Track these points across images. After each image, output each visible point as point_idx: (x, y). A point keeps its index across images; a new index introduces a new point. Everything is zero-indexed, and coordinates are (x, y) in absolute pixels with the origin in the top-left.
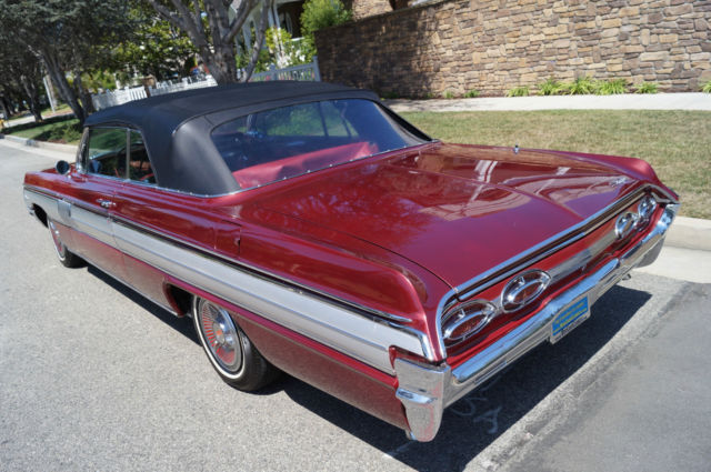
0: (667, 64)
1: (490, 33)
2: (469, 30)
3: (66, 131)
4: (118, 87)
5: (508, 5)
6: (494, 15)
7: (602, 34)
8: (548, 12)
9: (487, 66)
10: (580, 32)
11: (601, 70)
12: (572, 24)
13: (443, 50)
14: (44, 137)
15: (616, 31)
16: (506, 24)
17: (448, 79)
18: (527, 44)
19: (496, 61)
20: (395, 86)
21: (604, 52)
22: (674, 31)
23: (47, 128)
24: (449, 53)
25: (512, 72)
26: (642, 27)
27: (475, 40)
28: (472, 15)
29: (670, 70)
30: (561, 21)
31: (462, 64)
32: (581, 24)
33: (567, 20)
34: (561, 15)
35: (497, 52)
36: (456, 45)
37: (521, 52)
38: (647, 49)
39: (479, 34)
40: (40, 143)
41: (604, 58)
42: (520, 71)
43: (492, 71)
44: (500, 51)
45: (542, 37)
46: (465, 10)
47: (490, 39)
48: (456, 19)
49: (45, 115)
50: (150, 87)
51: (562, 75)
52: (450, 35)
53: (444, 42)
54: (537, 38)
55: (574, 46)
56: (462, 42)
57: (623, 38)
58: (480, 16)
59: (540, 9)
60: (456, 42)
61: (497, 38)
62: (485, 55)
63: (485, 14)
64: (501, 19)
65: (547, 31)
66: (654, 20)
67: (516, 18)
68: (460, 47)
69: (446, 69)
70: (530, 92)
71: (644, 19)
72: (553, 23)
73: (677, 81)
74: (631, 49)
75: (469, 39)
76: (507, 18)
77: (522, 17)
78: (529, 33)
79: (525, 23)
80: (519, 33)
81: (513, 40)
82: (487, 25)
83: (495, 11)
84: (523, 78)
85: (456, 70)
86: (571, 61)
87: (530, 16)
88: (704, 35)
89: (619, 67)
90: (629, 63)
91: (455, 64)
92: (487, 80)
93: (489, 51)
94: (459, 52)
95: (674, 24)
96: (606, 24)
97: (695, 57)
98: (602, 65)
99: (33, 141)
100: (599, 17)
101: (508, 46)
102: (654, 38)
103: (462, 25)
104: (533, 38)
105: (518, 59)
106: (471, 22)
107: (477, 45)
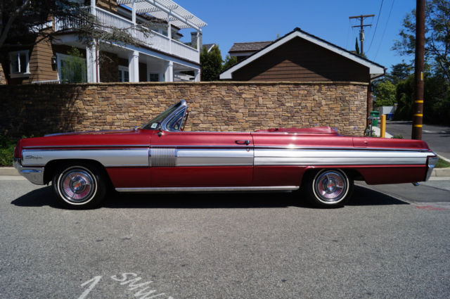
1: (120, 106)
2: (106, 103)
5: (132, 93)
6: (123, 97)
8: (155, 100)
9: (116, 124)
13: (85, 112)
16: (130, 103)
17: (87, 129)
18: (142, 114)
19: (122, 121)
22: (214, 116)
24: (90, 114)
26: (200, 112)
27: (109, 109)
28: (108, 95)
30: (161, 105)
31: (98, 121)
33: (165, 105)
34: (162, 102)
35: (123, 117)
36: (96, 110)
37: (138, 118)
38: (202, 123)
39: (112, 106)
43: (119, 126)
44: (125, 116)
45: (151, 112)
46: (104, 91)
47: (119, 109)
48: (97, 96)
52: (92, 104)
53: (87, 107)
54: (148, 112)
56: (100, 109)
57: (192, 116)
58: (114, 96)
59: (150, 98)
60: (96, 108)
61: (124, 109)
62: (115, 117)
63: (117, 96)
64: (127, 100)
65: (153, 109)
66: (206, 110)
67: (136, 100)
68: (98, 112)
69: (86, 123)
71: (202, 109)
72: (158, 106)
74: (196, 122)
75: (106, 108)
76: (130, 100)
77: (140, 100)
78: (143, 109)
79: (141, 103)
80: (138, 108)
81: (134, 111)
82: (118, 102)
83: (124, 95)
85: (93, 124)
87: (145, 100)
88: (226, 119)
89: (190, 130)
90: (194, 128)
91: (94, 121)
93: (118, 116)
94: (97, 114)
95: (214, 113)
97: (222, 128)
101: (130, 114)
102: (206, 118)
103: (101, 99)
104: (145, 112)
105: (136, 121)
106: (107, 99)
107: (110, 111)
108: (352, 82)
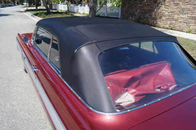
1: (183, 9)
2: (176, 7)
3: (42, 14)
4: (60, 3)
5: (192, 1)
9: (179, 20)
13: (164, 12)
14: (36, 15)
16: (190, 8)
17: (164, 22)
19: (183, 19)
20: (145, 20)
23: (38, 12)
24: (166, 13)
25: (187, 24)
27: (177, 11)
28: (178, 2)
31: (170, 18)
35: (184, 16)
36: (170, 11)
37: (193, 18)
39: (179, 9)
40: (35, 16)
42: (191, 24)
43: (180, 22)
44: (185, 16)
47: (182, 11)
48: (172, 3)
49: (39, 8)
50: (69, 6)
52: (168, 7)
53: (166, 9)
56: (172, 11)
58: (181, 3)
61: (185, 12)
62: (179, 16)
63: (183, 3)
64: (188, 6)
67: (194, 6)
68: (171, 12)
69: (164, 18)
70: (193, 32)
76: (191, 6)
80: (194, 12)
81: (191, 13)
82: (183, 7)
83: (187, 2)
84: (191, 27)
85: (167, 19)
91: (168, 17)
92: (177, 25)
93: (181, 16)
94: (170, 14)
99: (33, 15)
101: (189, 15)
103: (174, 5)
105: (191, 20)
106: (177, 5)
107: (177, 12)
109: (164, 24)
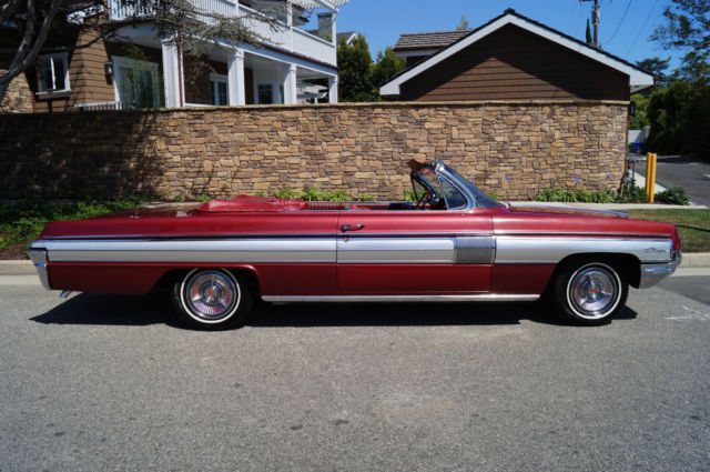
0: (374, 181)
1: (225, 144)
2: (202, 140)
5: (244, 123)
6: (229, 131)
7: (328, 156)
8: (282, 134)
9: (219, 174)
10: (308, 152)
11: (326, 183)
12: (302, 146)
13: (169, 155)
15: (338, 155)
16: (242, 139)
17: (172, 183)
18: (261, 158)
19: (229, 170)
21: (328, 170)
22: (379, 159)
24: (177, 159)
25: (245, 180)
26: (357, 154)
27: (207, 150)
28: (205, 127)
29: (376, 186)
30: (293, 142)
31: (189, 169)
32: (310, 147)
33: (298, 143)
34: (294, 138)
35: (230, 162)
36: (186, 151)
37: (255, 164)
38: (360, 170)
39: (212, 145)
41: (327, 174)
42: (253, 180)
43: (224, 178)
44: (234, 161)
45: (277, 154)
46: (198, 121)
47: (224, 149)
48: (187, 129)
51: (292, 185)
52: (179, 142)
53: (171, 148)
54: (271, 153)
55: (304, 163)
56: (193, 150)
57: (343, 160)
58: (215, 129)
59: (275, 131)
60: (186, 149)
61: (231, 150)
62: (217, 164)
63: (220, 128)
64: (236, 134)
65: (281, 149)
66: (366, 150)
67: (251, 135)
68: (190, 155)
69: (171, 173)
71: (359, 149)
72: (287, 143)
73: (381, 194)
74: (349, 169)
75: (203, 148)
76: (242, 134)
77: (259, 135)
78: (264, 149)
79: (260, 140)
80: (255, 148)
81: (247, 153)
82: (222, 138)
83: (231, 126)
84: (256, 186)
85: (182, 176)
86: (302, 175)
87: (266, 135)
88: (398, 163)
89: (340, 182)
90: (347, 179)
91: (183, 169)
92: (218, 186)
93: (223, 161)
94: (188, 158)
95: (379, 155)
96: (330, 148)
97: (392, 178)
98: (327, 179)
100: (324, 143)
101: (243, 158)
102: (365, 162)
103: (194, 134)
104: (267, 153)
105: (251, 169)
106: (204, 133)
107: (209, 154)
108: (603, 101)
109: (174, 189)
